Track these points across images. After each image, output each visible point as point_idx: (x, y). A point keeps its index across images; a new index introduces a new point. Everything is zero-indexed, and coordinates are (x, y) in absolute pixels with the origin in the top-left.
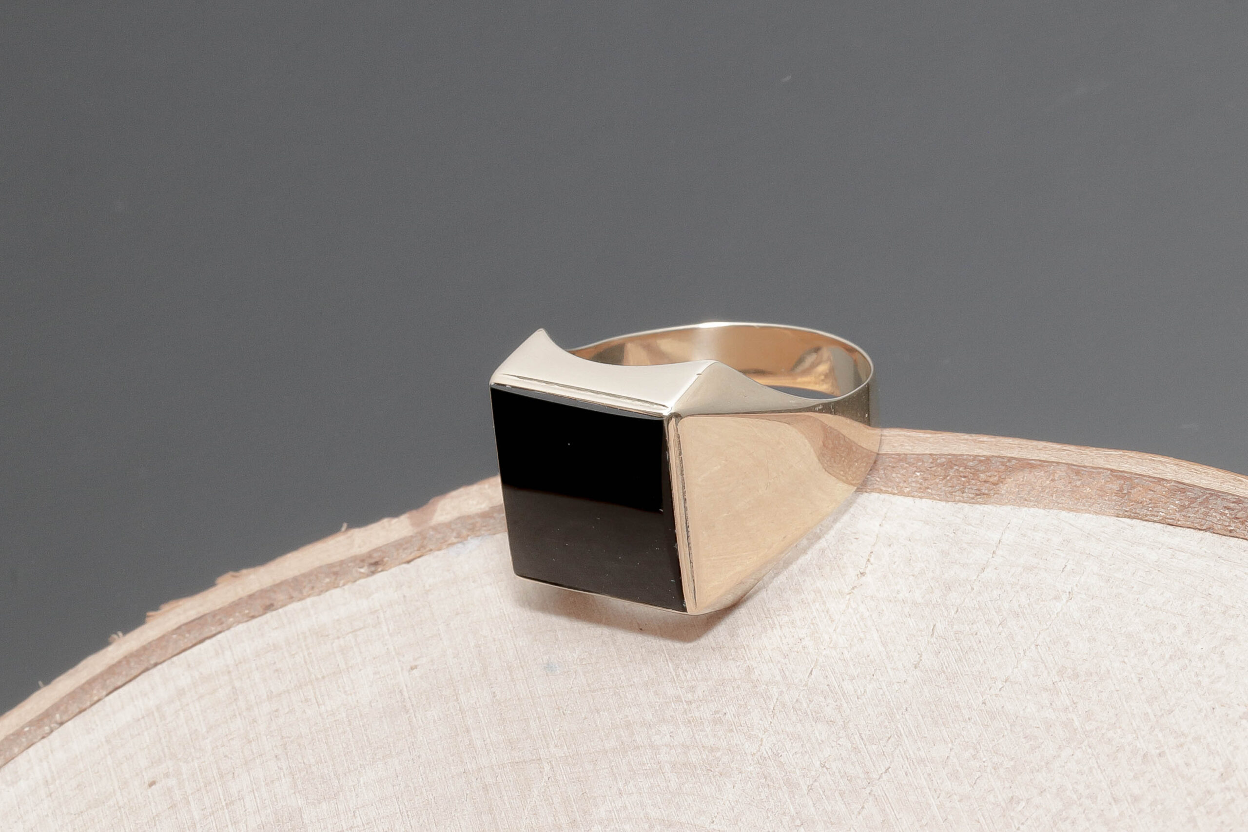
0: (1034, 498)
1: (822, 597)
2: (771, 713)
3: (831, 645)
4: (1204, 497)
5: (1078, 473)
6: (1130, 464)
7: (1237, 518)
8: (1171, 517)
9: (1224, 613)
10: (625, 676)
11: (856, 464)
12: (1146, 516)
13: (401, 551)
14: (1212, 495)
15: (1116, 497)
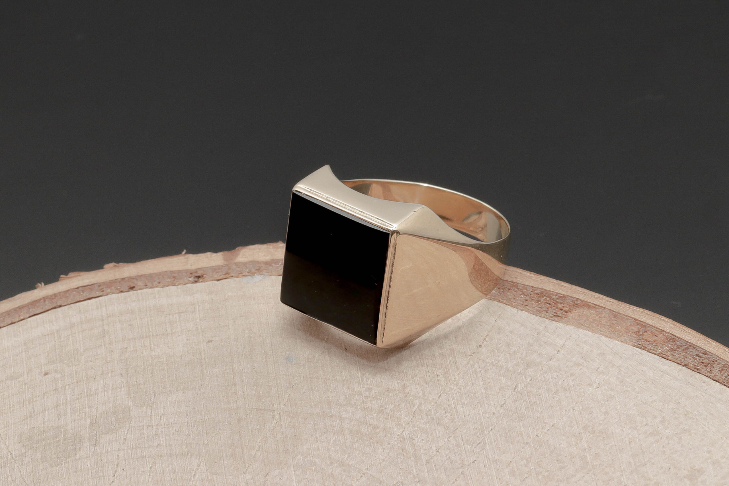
0: (588, 325)
1: (454, 354)
2: (412, 414)
3: (454, 383)
4: (686, 346)
5: (615, 316)
6: (646, 318)
7: (703, 363)
8: (665, 353)
9: (686, 415)
10: (332, 374)
11: (489, 283)
12: (650, 350)
13: (215, 273)
14: (691, 346)
15: (635, 335)
